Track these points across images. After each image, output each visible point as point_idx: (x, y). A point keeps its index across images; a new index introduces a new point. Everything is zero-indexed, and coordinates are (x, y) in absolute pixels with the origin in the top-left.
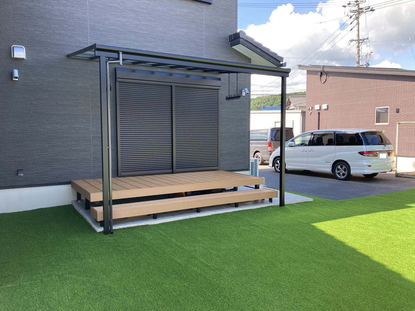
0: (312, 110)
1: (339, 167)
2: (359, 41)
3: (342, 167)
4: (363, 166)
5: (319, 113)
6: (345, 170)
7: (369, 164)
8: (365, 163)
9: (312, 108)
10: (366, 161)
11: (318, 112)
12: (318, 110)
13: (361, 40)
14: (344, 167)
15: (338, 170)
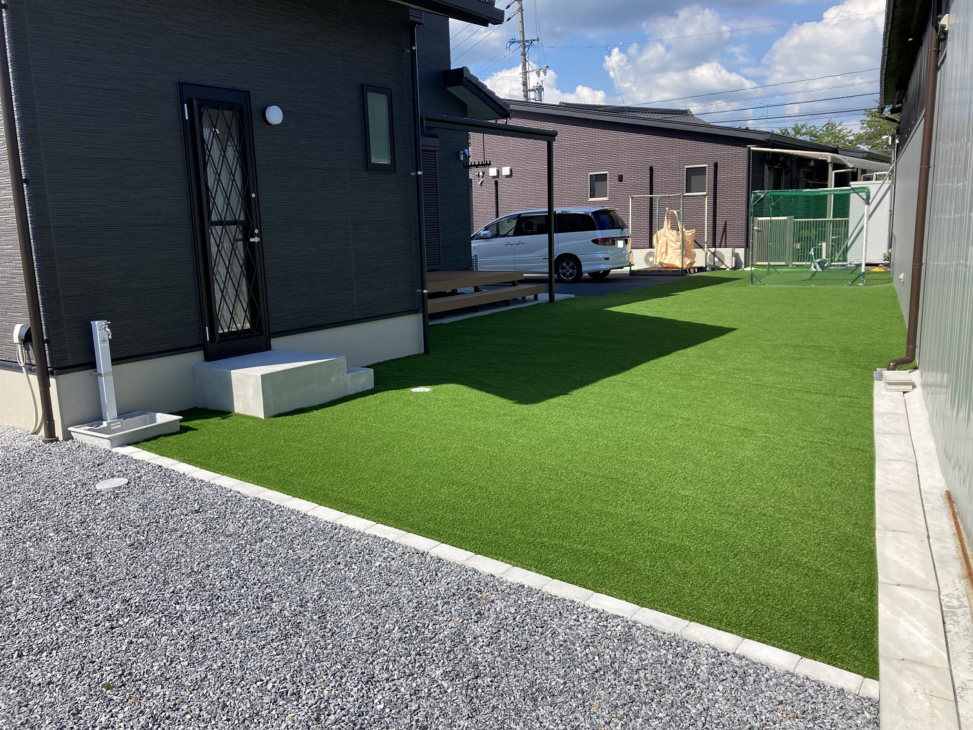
0: (483, 177)
1: (565, 264)
2: (524, 44)
3: (568, 264)
4: (599, 259)
5: (496, 183)
6: (573, 268)
7: (606, 256)
8: (601, 256)
9: (483, 173)
10: (601, 252)
11: (494, 180)
12: (494, 177)
13: (527, 41)
14: (571, 264)
15: (563, 268)
